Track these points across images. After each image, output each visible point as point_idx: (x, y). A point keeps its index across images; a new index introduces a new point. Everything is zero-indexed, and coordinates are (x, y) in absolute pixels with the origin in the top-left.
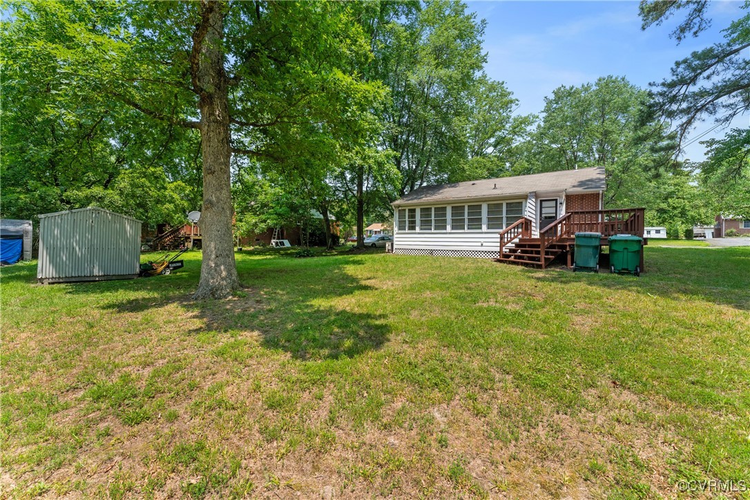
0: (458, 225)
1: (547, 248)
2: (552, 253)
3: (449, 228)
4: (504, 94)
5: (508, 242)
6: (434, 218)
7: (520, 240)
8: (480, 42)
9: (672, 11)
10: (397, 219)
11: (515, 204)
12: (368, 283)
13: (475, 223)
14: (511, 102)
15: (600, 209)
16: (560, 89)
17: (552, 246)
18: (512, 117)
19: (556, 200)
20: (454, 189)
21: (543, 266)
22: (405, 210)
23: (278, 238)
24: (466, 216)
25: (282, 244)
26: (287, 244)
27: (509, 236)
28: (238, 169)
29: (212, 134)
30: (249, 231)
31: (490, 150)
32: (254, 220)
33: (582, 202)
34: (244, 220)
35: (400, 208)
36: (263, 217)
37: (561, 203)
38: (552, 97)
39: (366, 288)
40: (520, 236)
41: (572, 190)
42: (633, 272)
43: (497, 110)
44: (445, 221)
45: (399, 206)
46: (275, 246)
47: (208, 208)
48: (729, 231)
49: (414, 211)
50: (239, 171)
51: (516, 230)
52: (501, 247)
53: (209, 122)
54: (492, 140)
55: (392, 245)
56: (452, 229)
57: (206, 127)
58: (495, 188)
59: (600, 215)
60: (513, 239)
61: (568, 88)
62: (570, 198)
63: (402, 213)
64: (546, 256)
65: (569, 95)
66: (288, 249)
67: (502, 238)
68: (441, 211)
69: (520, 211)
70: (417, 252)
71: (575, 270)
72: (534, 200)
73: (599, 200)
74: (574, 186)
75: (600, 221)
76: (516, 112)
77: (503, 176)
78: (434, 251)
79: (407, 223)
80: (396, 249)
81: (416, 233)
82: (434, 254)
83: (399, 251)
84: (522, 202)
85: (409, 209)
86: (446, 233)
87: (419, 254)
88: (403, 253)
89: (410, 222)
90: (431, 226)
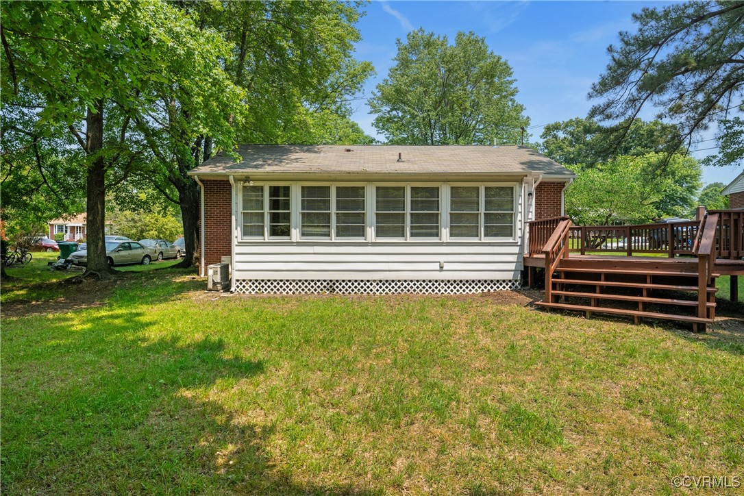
0: (390, 226)
3: (370, 232)
6: (334, 212)
10: (242, 210)
22: (261, 189)
24: (408, 209)
35: (248, 184)
44: (361, 218)
56: (377, 234)
63: (253, 194)
78: (337, 284)
79: (267, 219)
80: (238, 281)
81: (291, 244)
82: (337, 290)
83: (247, 287)
84: (512, 188)
85: (270, 187)
86: (366, 244)
87: (300, 290)
88: (256, 290)
89: (275, 218)
90: (329, 227)
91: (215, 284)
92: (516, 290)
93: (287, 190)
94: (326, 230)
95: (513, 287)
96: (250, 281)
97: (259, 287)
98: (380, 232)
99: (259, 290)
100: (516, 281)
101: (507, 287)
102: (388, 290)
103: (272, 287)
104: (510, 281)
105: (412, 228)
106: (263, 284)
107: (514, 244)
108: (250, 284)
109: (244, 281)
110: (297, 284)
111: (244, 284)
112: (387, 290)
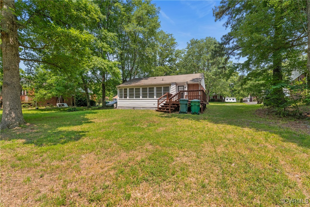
0: (144, 96)
1: (172, 105)
2: (174, 107)
3: (141, 97)
4: (172, 39)
5: (161, 103)
6: (135, 93)
7: (166, 102)
8: (158, 16)
9: (224, 16)
10: (119, 93)
11: (167, 87)
12: (93, 121)
13: (151, 96)
14: (175, 43)
15: (199, 89)
16: (192, 39)
17: (174, 104)
18: (175, 50)
19: (183, 86)
20: (146, 80)
21: (170, 112)
23: (61, 102)
24: (148, 92)
25: (63, 105)
26: (66, 105)
27: (161, 101)
28: (30, 67)
29: (8, 52)
30: (41, 98)
31: (167, 63)
32: (44, 92)
33: (193, 87)
34: (38, 92)
35: (120, 88)
36: (49, 91)
37: (185, 87)
38: (190, 43)
39: (91, 122)
40: (166, 101)
41: (189, 82)
42: (197, 113)
43: (170, 46)
44: (139, 94)
45: (120, 87)
46: (59, 107)
47: (6, 86)
48: (254, 99)
49: (126, 89)
50: (31, 68)
51: (164, 98)
52: (158, 105)
53: (6, 46)
54: (168, 59)
55: (117, 105)
56: (143, 98)
57: (5, 48)
58: (163, 80)
59: (199, 92)
60: (163, 101)
61: (195, 40)
62: (189, 85)
63: (121, 90)
64: (171, 108)
65: (196, 43)
66: (66, 108)
67: (158, 101)
68: (138, 90)
69: (168, 90)
70: (127, 108)
71: (180, 113)
72: (175, 86)
73: (199, 86)
74: (190, 81)
75: (199, 95)
76: (177, 48)
77: (171, 75)
79: (123, 95)
81: (127, 100)
83: (119, 108)
85: (124, 89)
86: (140, 100)
89: (125, 95)
90: (133, 96)
91: (115, 107)
98: (143, 97)
105: (149, 96)
112: (144, 109)
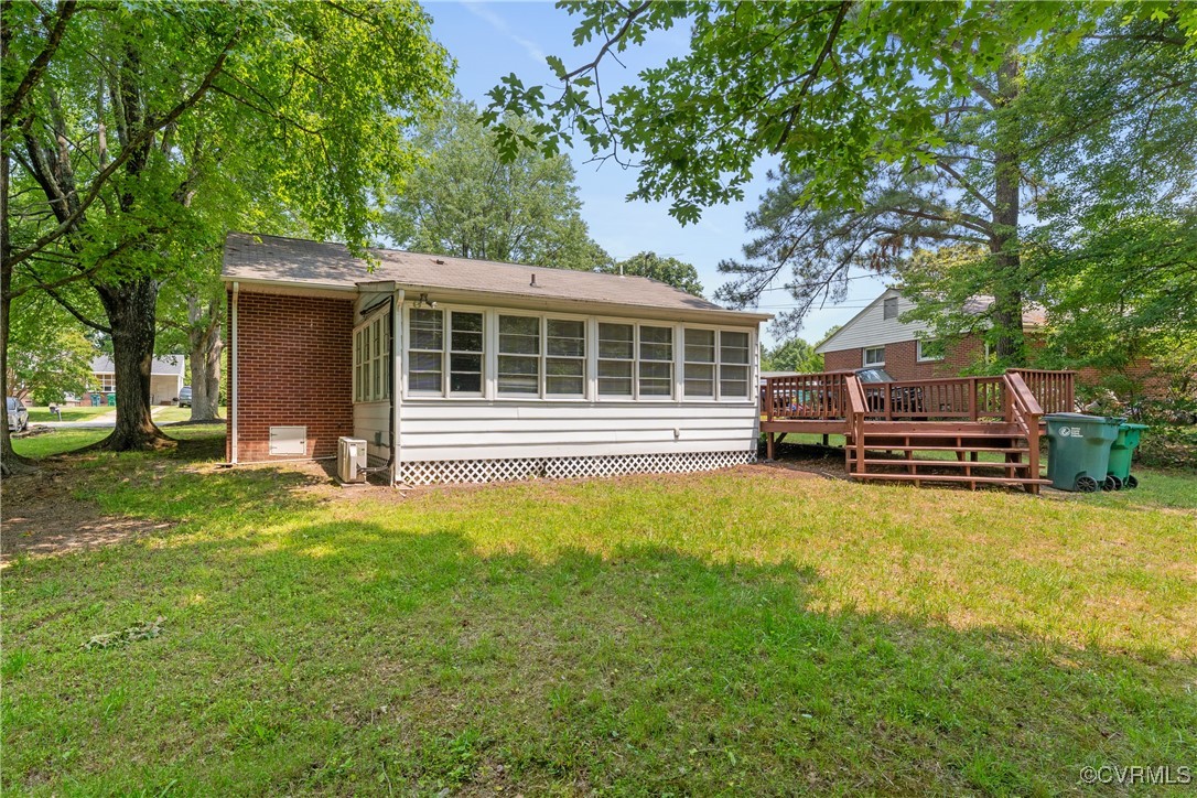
0: (612, 379)
3: (590, 388)
10: (409, 347)
22: (439, 314)
24: (637, 356)
44: (579, 367)
45: (420, 298)
49: (471, 321)
56: (599, 391)
68: (568, 332)
69: (745, 355)
78: (550, 464)
79: (447, 363)
80: (403, 464)
81: (486, 403)
82: (549, 473)
83: (417, 473)
84: (747, 334)
85: (453, 313)
86: (585, 405)
87: (498, 475)
88: (432, 478)
90: (536, 378)
91: (359, 471)
92: (753, 463)
93: (477, 319)
94: (532, 383)
95: (750, 460)
96: (423, 463)
97: (437, 472)
99: (437, 477)
100: (753, 452)
101: (744, 460)
102: (615, 470)
103: (457, 472)
104: (747, 452)
105: (642, 383)
106: (442, 468)
107: (750, 405)
108: (423, 468)
109: (412, 464)
110: (493, 466)
111: (412, 468)
112: (613, 470)
